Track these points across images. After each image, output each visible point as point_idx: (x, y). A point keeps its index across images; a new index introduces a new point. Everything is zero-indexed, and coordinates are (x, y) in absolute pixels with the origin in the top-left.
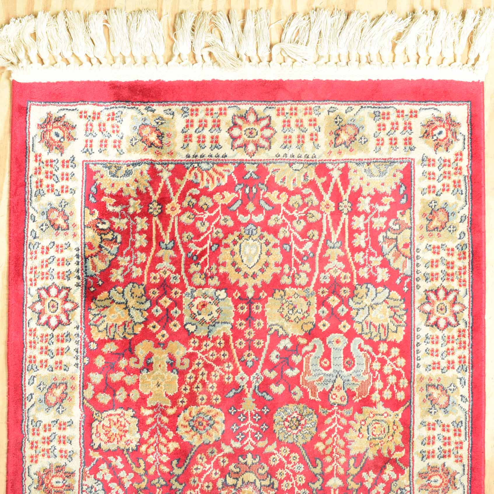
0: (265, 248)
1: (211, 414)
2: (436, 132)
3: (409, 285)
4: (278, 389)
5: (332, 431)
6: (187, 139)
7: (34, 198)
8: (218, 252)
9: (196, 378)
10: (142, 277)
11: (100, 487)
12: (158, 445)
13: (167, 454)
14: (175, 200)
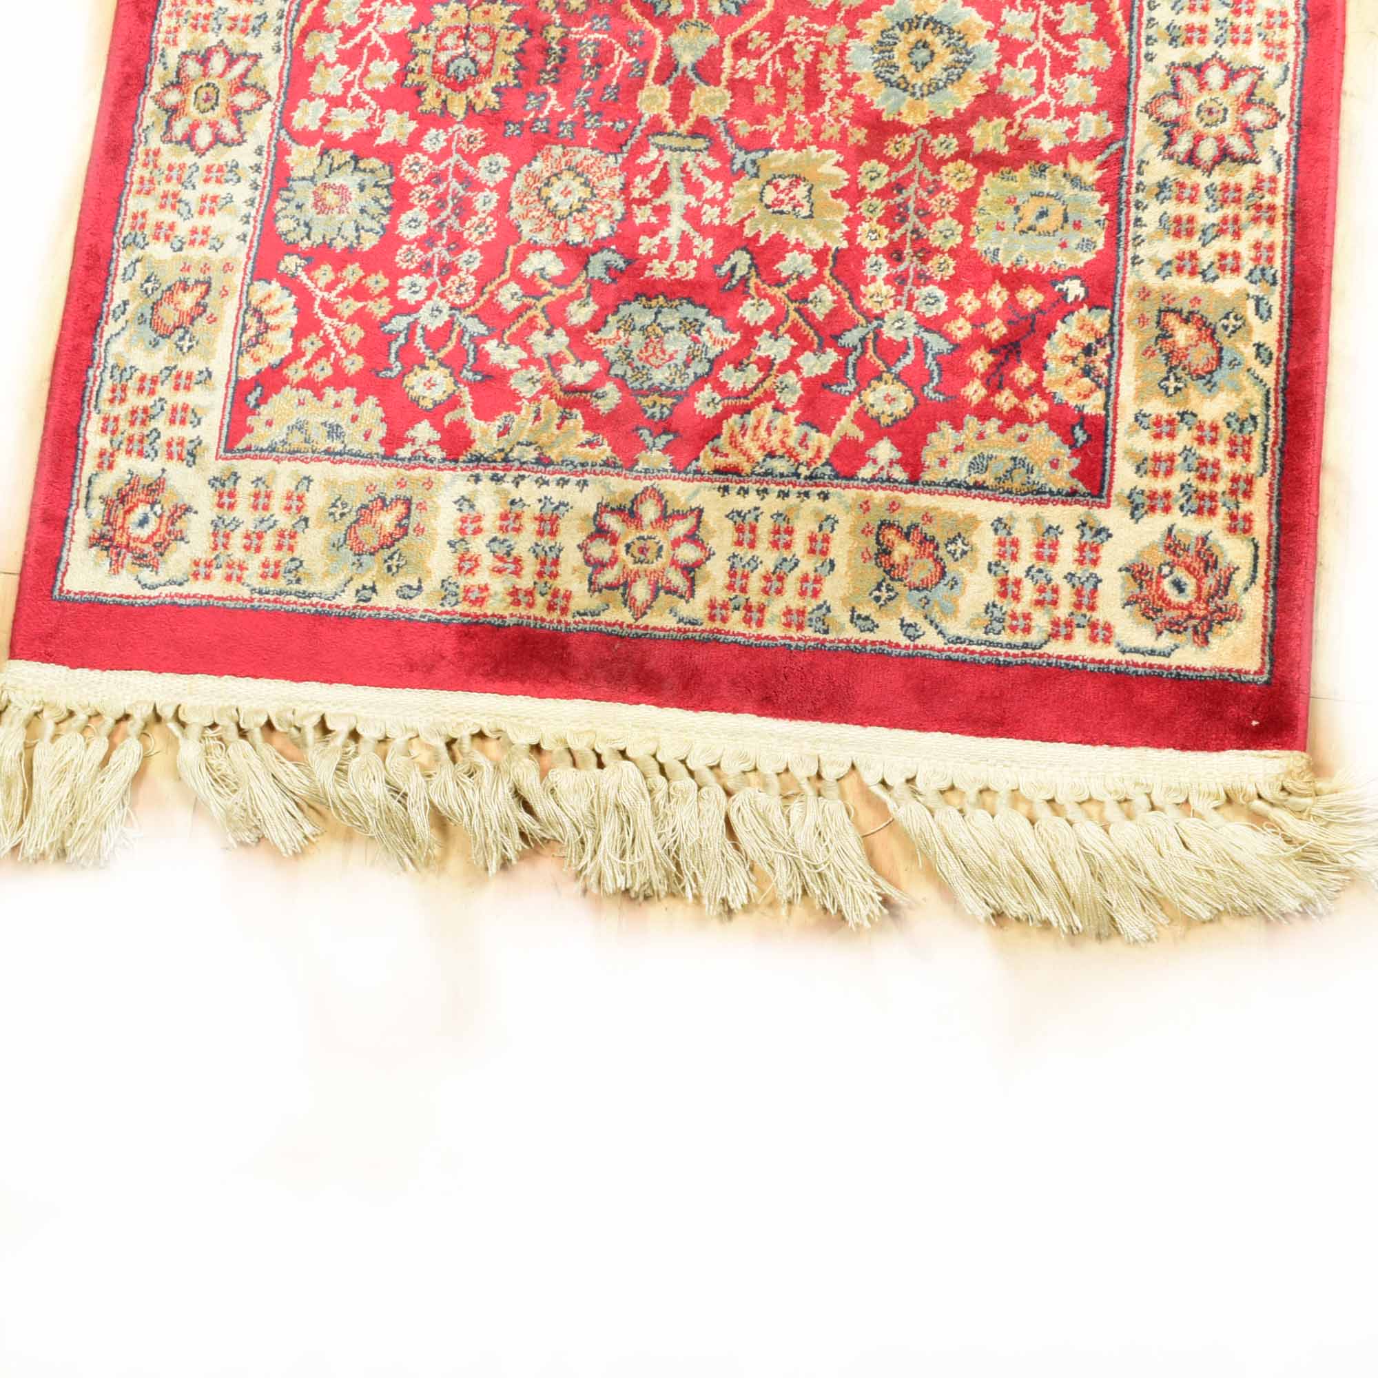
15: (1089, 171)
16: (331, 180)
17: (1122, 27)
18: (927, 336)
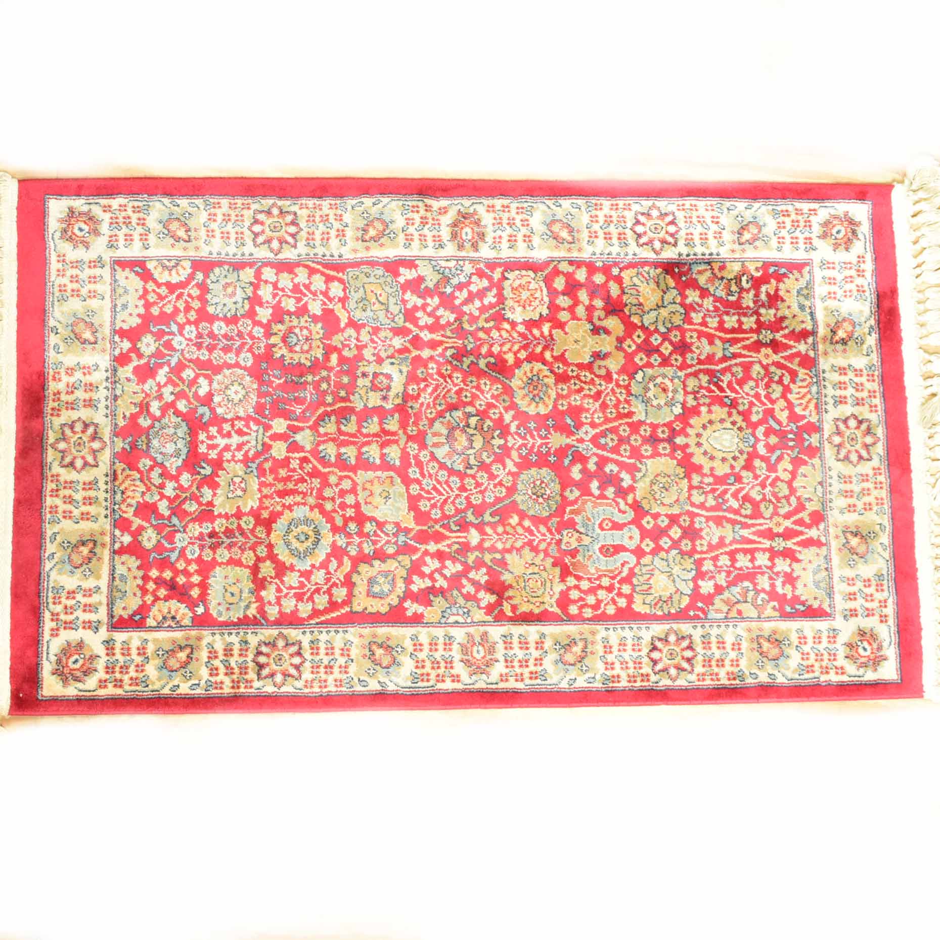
0: (729, 456)
1: (546, 399)
2: (865, 644)
3: (697, 617)
4: (576, 473)
5: (531, 533)
6: (843, 371)
7: (770, 208)
8: (723, 405)
9: (585, 383)
10: (691, 323)
11: (463, 280)
12: (510, 341)
13: (501, 351)
14: (776, 358)
15: (252, 611)
16: (238, 288)
17: (318, 620)
18: (177, 552)
